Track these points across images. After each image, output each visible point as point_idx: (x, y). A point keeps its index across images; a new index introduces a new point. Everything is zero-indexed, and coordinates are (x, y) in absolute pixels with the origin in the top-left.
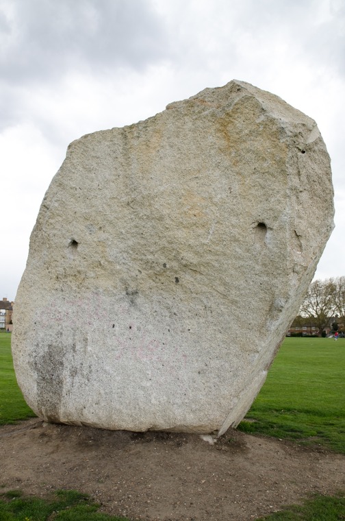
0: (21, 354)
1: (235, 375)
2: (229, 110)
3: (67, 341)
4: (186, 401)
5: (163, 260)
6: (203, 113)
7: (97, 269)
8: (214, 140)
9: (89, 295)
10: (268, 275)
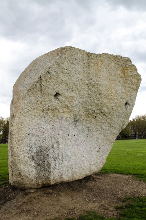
1: (107, 151)
2: (127, 66)
3: (49, 143)
4: (95, 163)
5: (94, 109)
6: (118, 63)
7: (65, 108)
8: (120, 73)
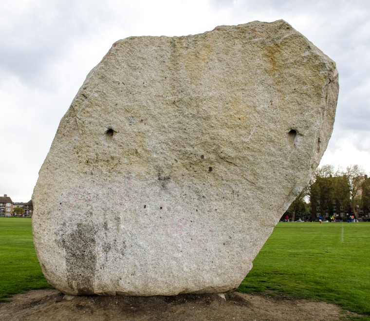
0: (45, 232)
1: (254, 245)
2: (278, 42)
3: (98, 219)
4: (213, 267)
5: (201, 152)
6: (253, 40)
7: (132, 156)
8: (261, 62)
9: (120, 178)
10: (293, 168)
